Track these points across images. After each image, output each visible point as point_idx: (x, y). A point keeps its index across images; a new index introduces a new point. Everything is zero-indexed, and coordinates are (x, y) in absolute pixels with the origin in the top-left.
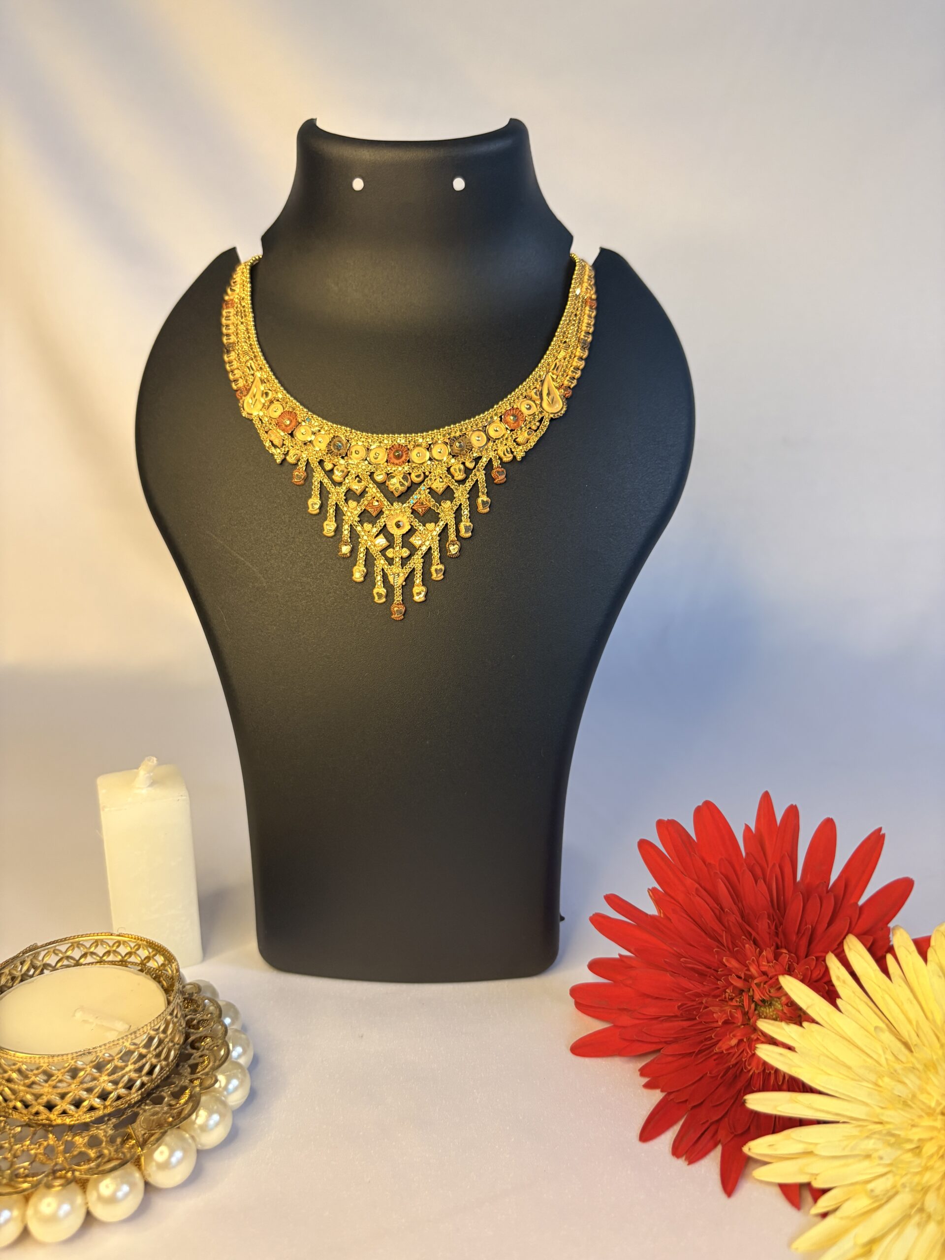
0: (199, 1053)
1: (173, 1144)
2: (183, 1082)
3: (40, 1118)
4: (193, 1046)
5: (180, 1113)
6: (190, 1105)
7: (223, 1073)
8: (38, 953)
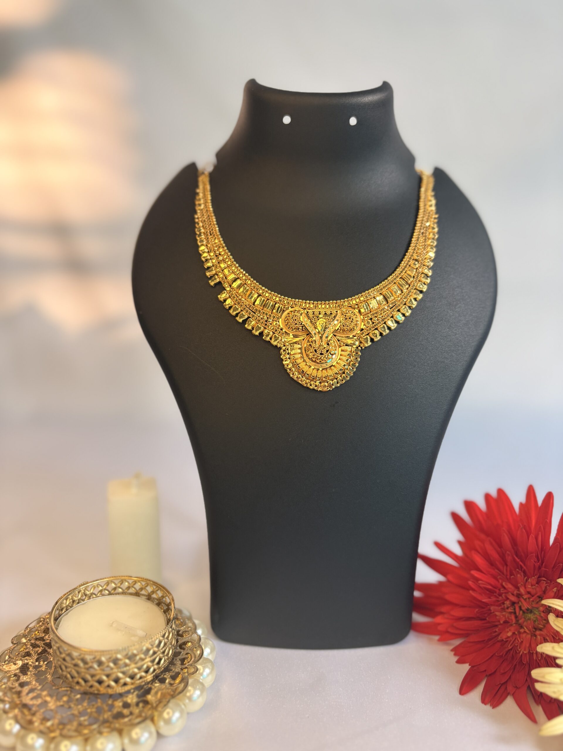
0: (185, 652)
1: (173, 708)
2: (178, 669)
3: (93, 689)
4: (181, 647)
5: (176, 689)
6: (183, 684)
7: (201, 664)
8: (88, 586)
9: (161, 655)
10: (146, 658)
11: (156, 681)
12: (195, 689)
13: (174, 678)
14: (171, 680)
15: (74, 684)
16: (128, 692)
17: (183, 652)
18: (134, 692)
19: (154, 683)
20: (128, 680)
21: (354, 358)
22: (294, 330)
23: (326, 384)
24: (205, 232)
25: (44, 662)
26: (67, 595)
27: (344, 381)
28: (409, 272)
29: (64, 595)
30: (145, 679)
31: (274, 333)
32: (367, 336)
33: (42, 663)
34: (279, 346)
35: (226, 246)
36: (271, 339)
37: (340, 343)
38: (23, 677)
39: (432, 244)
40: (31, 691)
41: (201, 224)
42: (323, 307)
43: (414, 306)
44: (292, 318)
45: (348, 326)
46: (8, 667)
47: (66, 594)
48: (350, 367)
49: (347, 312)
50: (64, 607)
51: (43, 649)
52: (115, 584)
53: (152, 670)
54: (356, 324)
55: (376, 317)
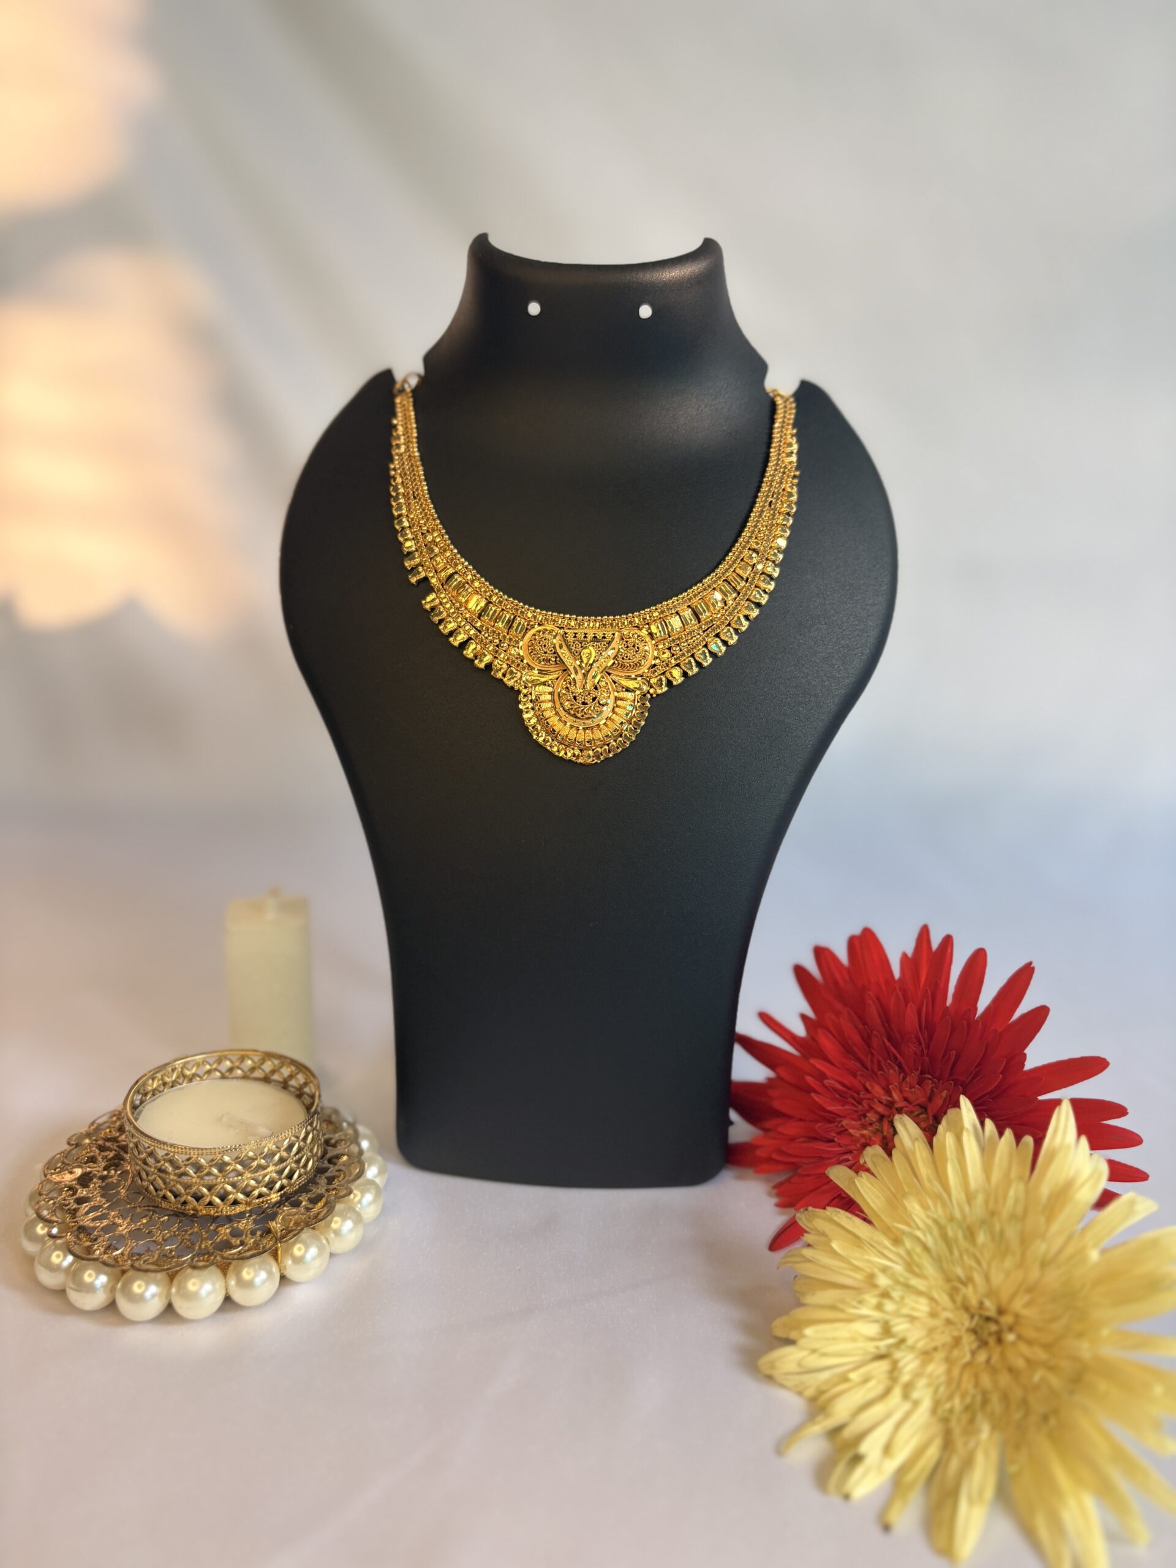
0: (337, 1168)
1: (308, 1241)
2: (321, 1190)
3: (187, 1207)
4: (330, 1161)
5: (316, 1217)
6: (326, 1210)
7: (357, 1188)
8: (188, 1062)
9: (293, 1165)
10: (268, 1166)
11: (286, 1204)
12: (344, 1218)
13: (314, 1201)
14: (309, 1203)
15: (160, 1200)
16: (241, 1215)
17: (332, 1168)
18: (250, 1216)
19: (282, 1206)
20: (241, 1196)
21: (638, 712)
22: (542, 663)
23: (591, 753)
24: (406, 494)
25: (116, 1171)
26: (153, 1072)
27: (621, 749)
28: (739, 571)
29: (149, 1072)
30: (269, 1198)
31: (510, 667)
32: (662, 676)
33: (113, 1172)
34: (516, 688)
35: (439, 518)
36: (504, 675)
37: (616, 686)
38: (83, 1191)
39: (785, 523)
40: (94, 1209)
41: (399, 480)
42: (591, 626)
43: (744, 629)
44: (539, 643)
45: (629, 659)
46: (60, 1177)
47: (151, 1071)
48: (631, 726)
49: (631, 635)
50: (149, 1090)
51: (116, 1153)
52: (231, 1062)
53: (278, 1186)
54: (644, 656)
55: (678, 645)
